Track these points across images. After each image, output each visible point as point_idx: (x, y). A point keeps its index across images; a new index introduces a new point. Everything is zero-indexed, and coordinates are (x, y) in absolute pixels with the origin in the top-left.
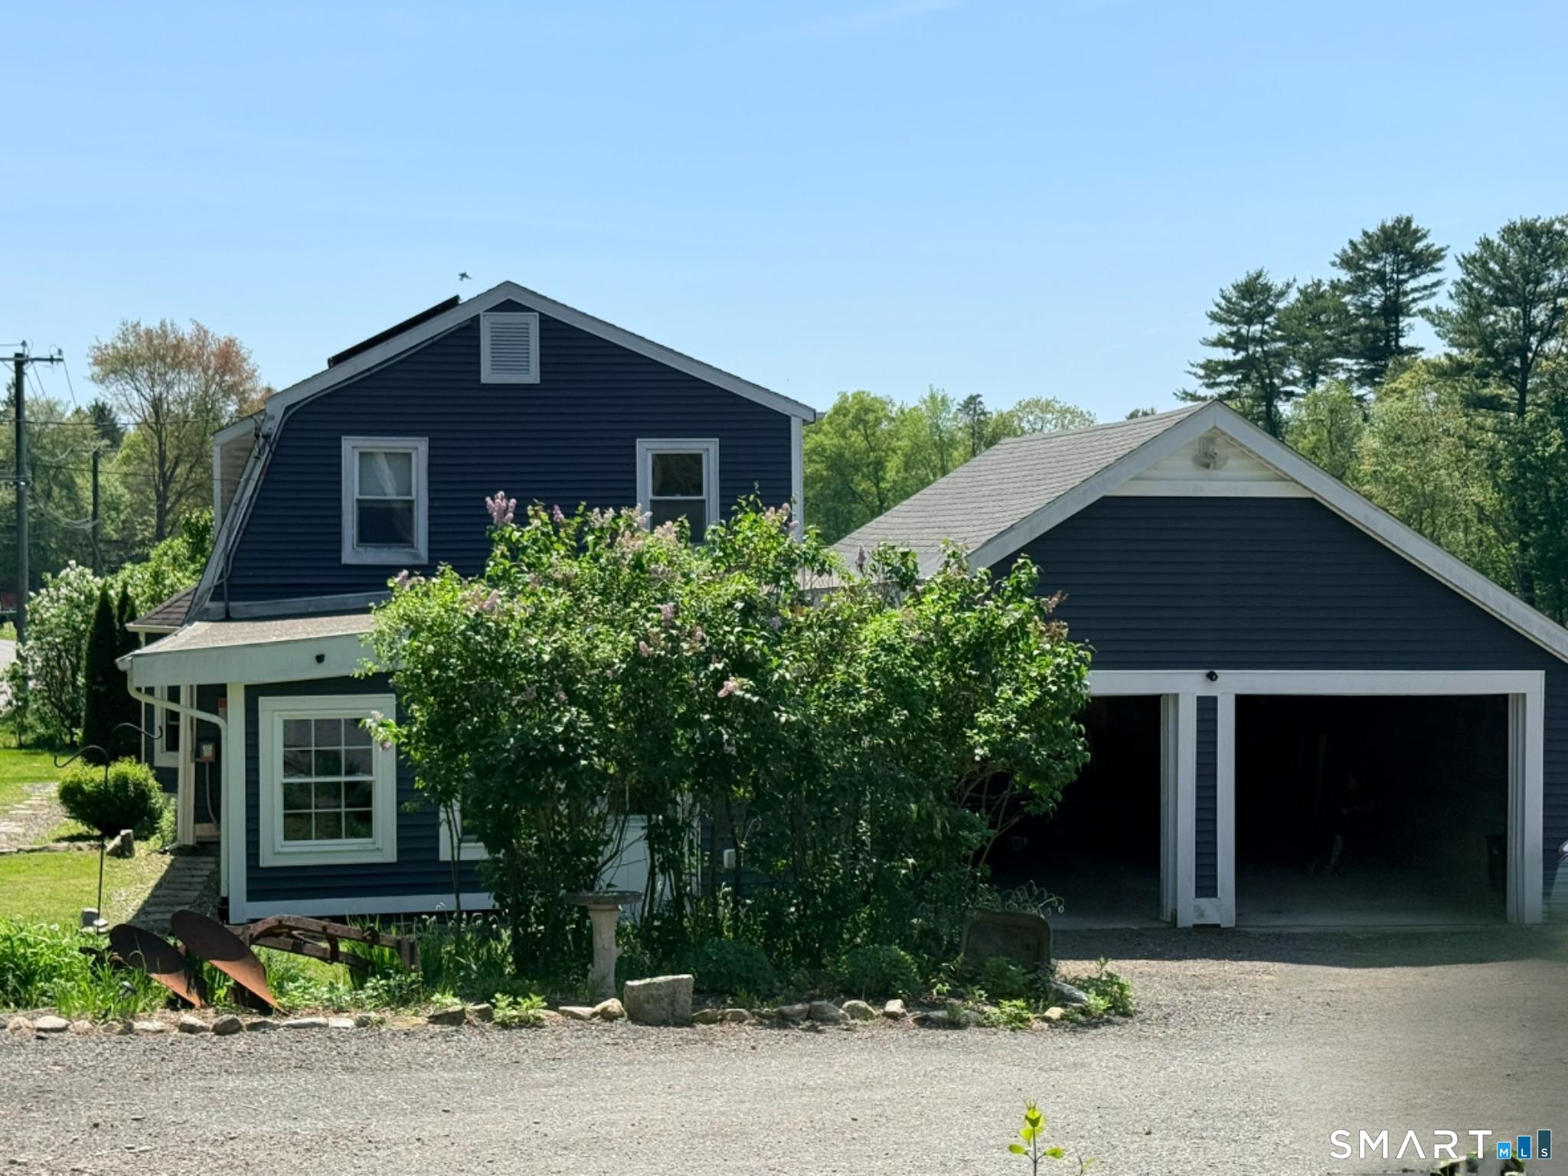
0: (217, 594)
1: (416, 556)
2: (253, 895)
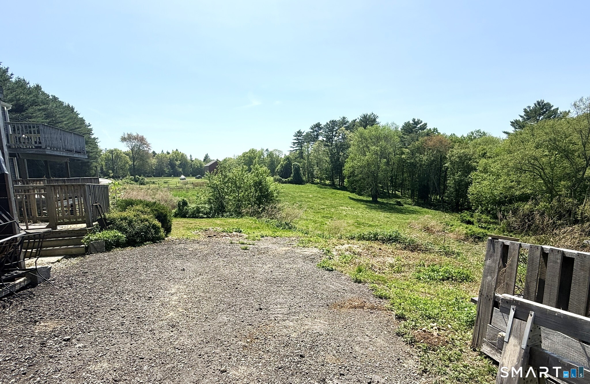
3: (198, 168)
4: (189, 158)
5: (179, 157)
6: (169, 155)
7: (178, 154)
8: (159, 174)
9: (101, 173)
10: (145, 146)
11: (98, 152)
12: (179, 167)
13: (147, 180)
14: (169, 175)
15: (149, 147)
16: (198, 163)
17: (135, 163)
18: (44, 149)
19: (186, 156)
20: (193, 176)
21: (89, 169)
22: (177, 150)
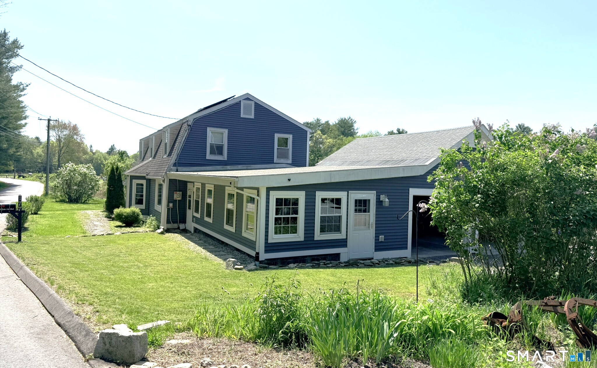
0: (175, 165)
1: (224, 158)
2: (266, 251)
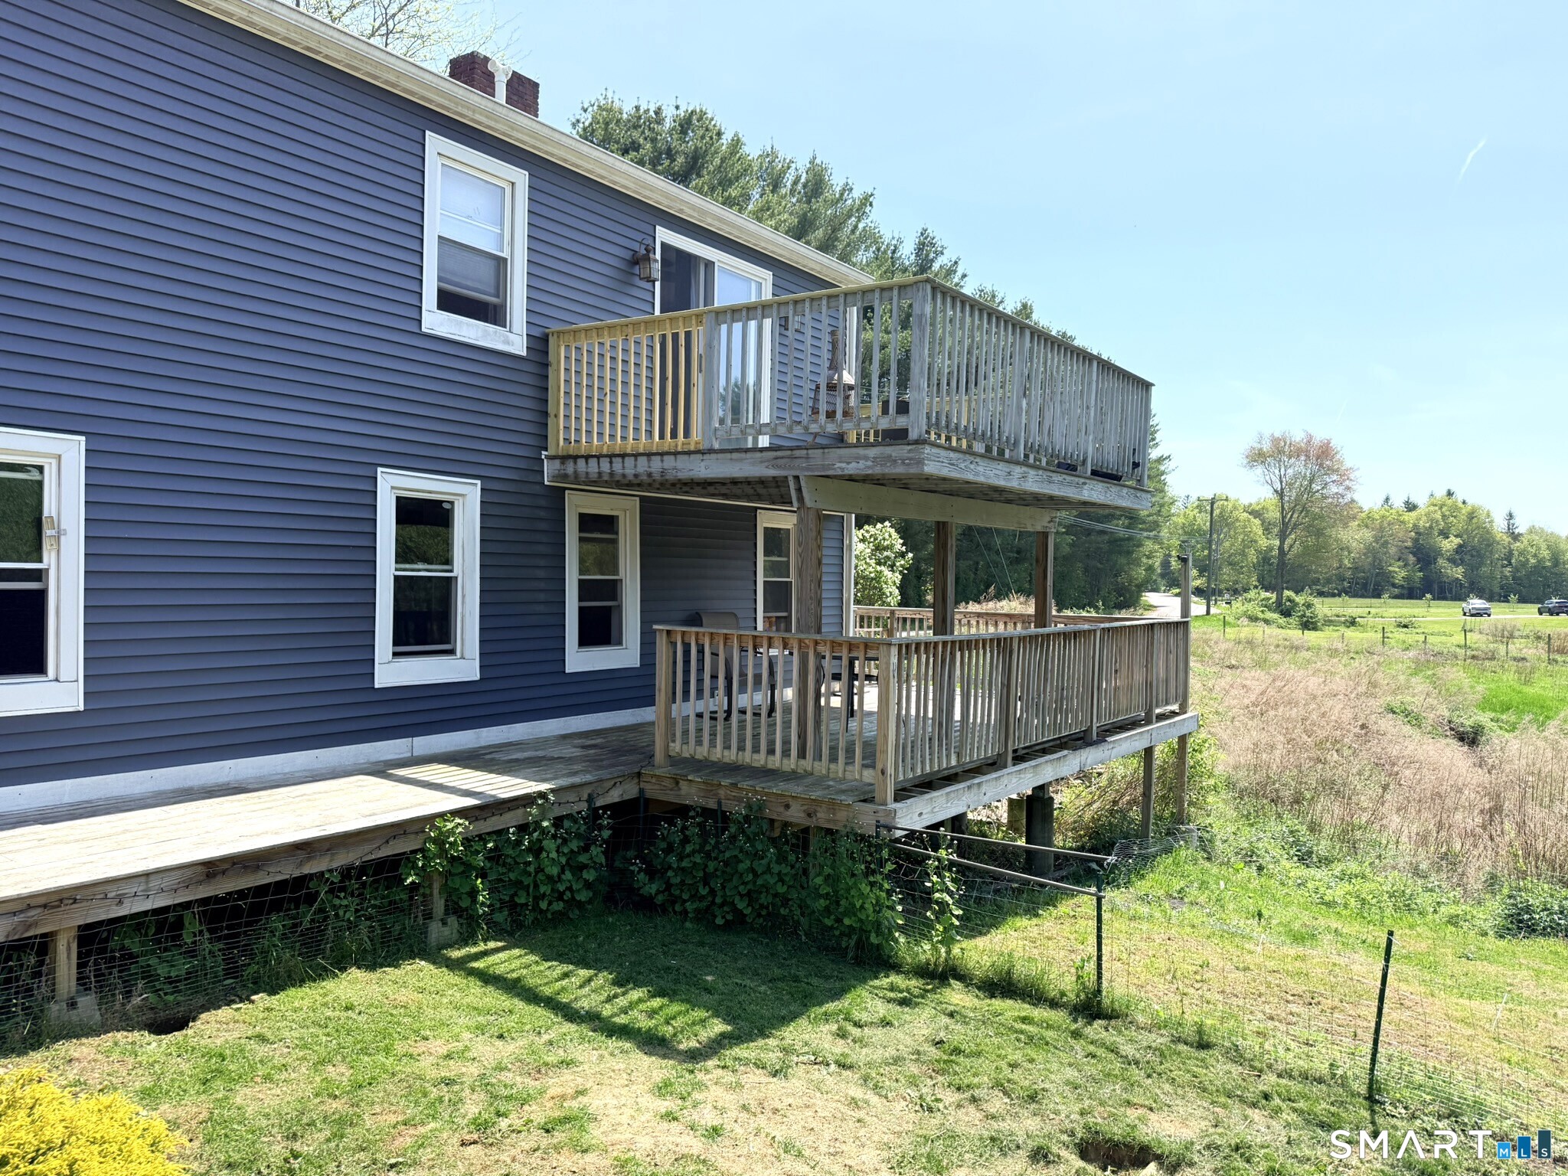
3: (1539, 568)
4: (1499, 525)
5: (1459, 524)
6: (1413, 514)
7: (1455, 509)
8: (1365, 586)
9: (1163, 576)
10: (1335, 477)
11: (1162, 508)
12: (1451, 560)
13: (1324, 607)
14: (1410, 593)
15: (1347, 482)
16: (1544, 546)
17: (1288, 542)
18: (917, 442)
19: (1488, 515)
20: (1523, 600)
21: (1128, 564)
22: (1450, 494)
